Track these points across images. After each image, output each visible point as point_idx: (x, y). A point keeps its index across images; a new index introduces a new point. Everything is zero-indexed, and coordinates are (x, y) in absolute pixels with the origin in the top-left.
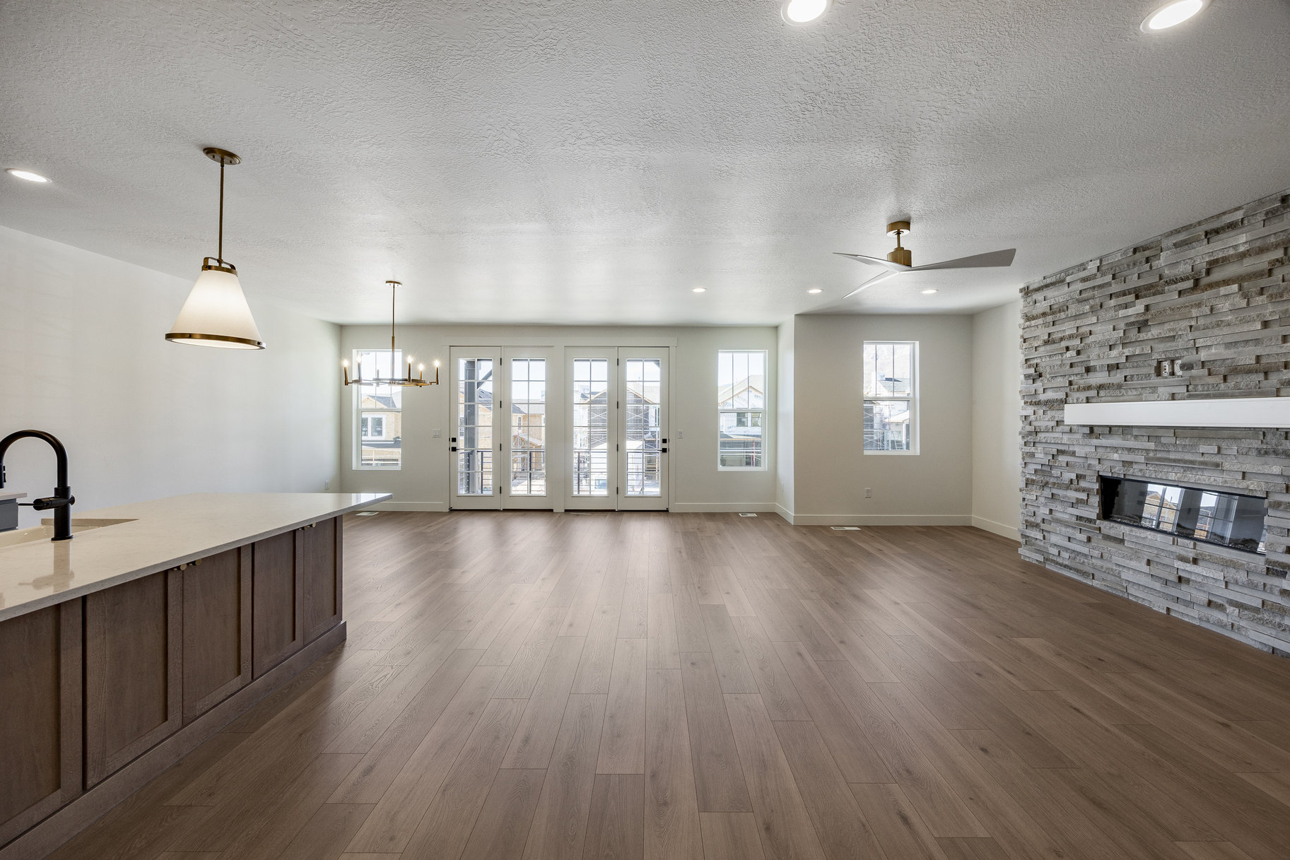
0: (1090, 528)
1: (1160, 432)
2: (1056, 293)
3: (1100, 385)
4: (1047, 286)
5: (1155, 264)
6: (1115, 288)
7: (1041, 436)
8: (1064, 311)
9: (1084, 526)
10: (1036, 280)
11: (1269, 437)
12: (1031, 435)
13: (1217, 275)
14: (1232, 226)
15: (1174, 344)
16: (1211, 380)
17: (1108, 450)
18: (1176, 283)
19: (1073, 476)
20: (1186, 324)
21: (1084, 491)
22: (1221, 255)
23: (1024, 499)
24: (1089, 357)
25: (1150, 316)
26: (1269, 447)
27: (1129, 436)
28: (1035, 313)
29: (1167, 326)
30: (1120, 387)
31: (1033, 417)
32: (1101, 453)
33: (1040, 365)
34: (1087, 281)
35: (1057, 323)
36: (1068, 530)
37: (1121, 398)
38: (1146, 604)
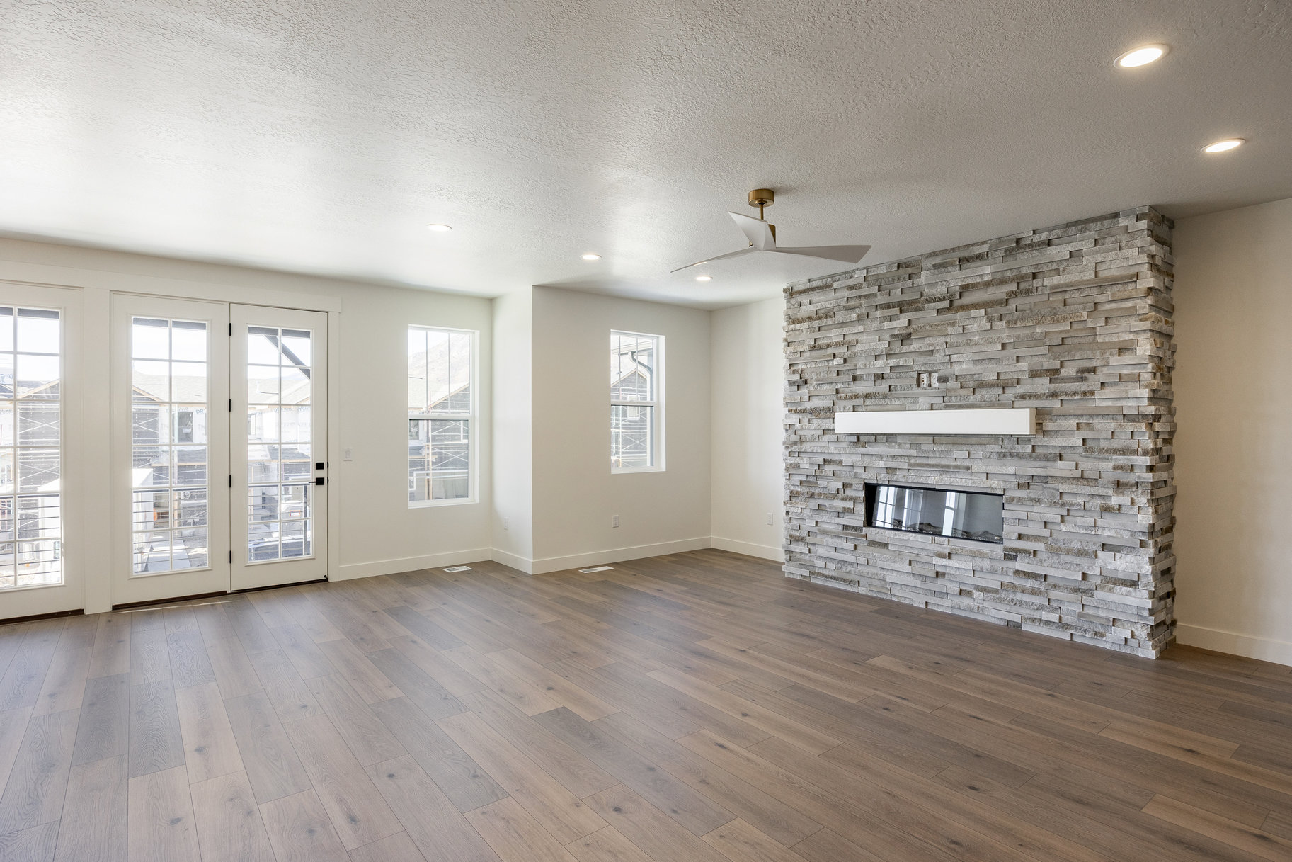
0: (858, 536)
1: (921, 440)
2: (822, 298)
3: (866, 394)
4: (813, 289)
5: (917, 281)
6: (881, 299)
7: (806, 446)
8: (831, 317)
9: (851, 535)
10: (801, 282)
11: (1006, 442)
12: (795, 445)
13: (969, 299)
14: (980, 257)
15: (932, 358)
16: (963, 392)
17: (874, 457)
18: (935, 302)
19: (840, 485)
20: (942, 340)
21: (850, 499)
22: (970, 281)
23: (788, 513)
24: (856, 366)
25: (912, 331)
26: (1006, 451)
27: (894, 444)
28: (799, 316)
29: (927, 341)
30: (885, 396)
31: (798, 426)
32: (867, 461)
33: (805, 371)
34: (854, 289)
35: (823, 328)
36: (834, 540)
37: (886, 407)
38: (907, 602)
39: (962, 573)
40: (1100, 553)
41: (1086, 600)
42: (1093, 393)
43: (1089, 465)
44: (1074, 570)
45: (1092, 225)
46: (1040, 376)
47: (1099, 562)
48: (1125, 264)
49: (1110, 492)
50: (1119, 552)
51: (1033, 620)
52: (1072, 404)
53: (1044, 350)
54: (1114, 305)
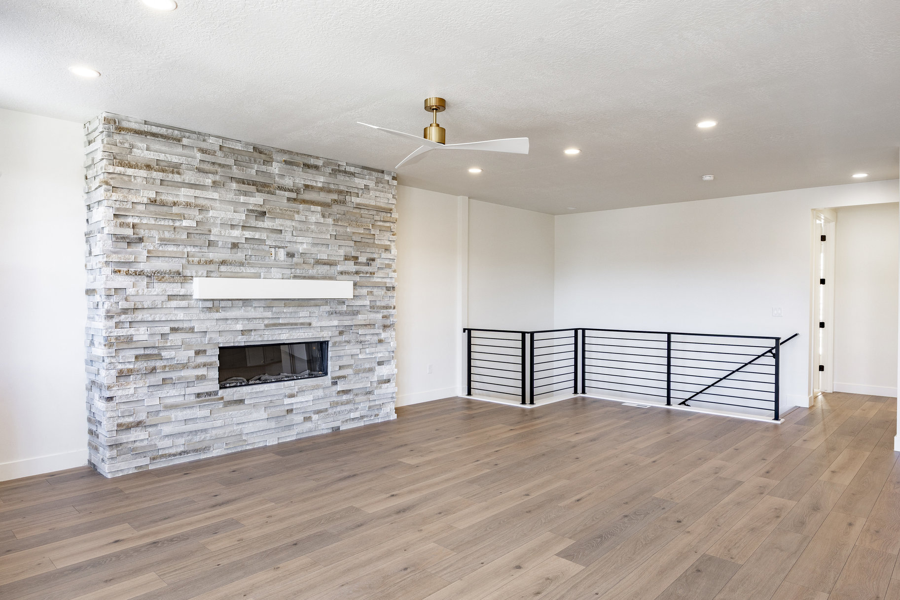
1: (275, 303)
2: (164, 148)
3: (223, 261)
5: (270, 168)
6: (236, 172)
8: (178, 173)
9: (207, 401)
10: (134, 118)
17: (229, 322)
18: (285, 191)
19: (192, 353)
21: (204, 365)
22: (309, 183)
24: (210, 231)
25: (265, 210)
26: (333, 310)
27: (250, 308)
29: (278, 221)
30: (242, 264)
31: (131, 291)
32: (223, 326)
33: (138, 227)
34: (206, 153)
35: (165, 183)
36: (185, 412)
37: (240, 275)
38: (261, 445)
39: (305, 405)
40: (377, 368)
41: (372, 397)
42: (374, 274)
43: (372, 316)
44: (366, 382)
45: (374, 173)
46: (349, 260)
47: (376, 373)
48: (387, 202)
49: (381, 331)
50: (383, 365)
51: (347, 421)
52: (364, 279)
53: (352, 244)
54: (381, 223)
